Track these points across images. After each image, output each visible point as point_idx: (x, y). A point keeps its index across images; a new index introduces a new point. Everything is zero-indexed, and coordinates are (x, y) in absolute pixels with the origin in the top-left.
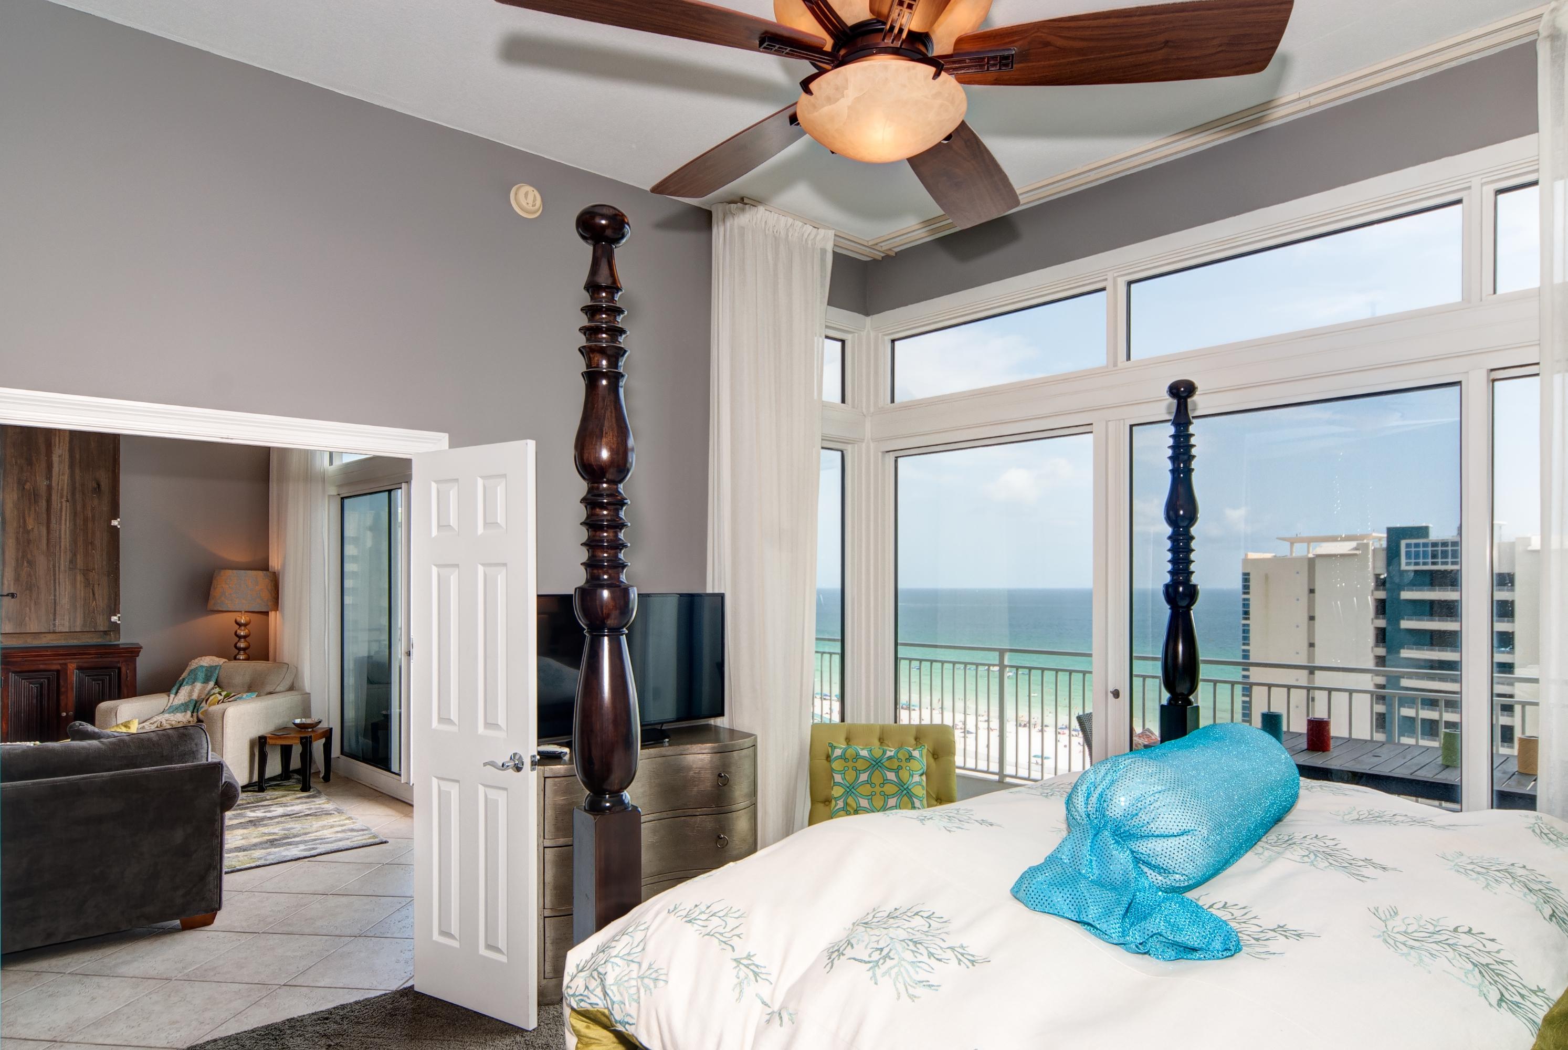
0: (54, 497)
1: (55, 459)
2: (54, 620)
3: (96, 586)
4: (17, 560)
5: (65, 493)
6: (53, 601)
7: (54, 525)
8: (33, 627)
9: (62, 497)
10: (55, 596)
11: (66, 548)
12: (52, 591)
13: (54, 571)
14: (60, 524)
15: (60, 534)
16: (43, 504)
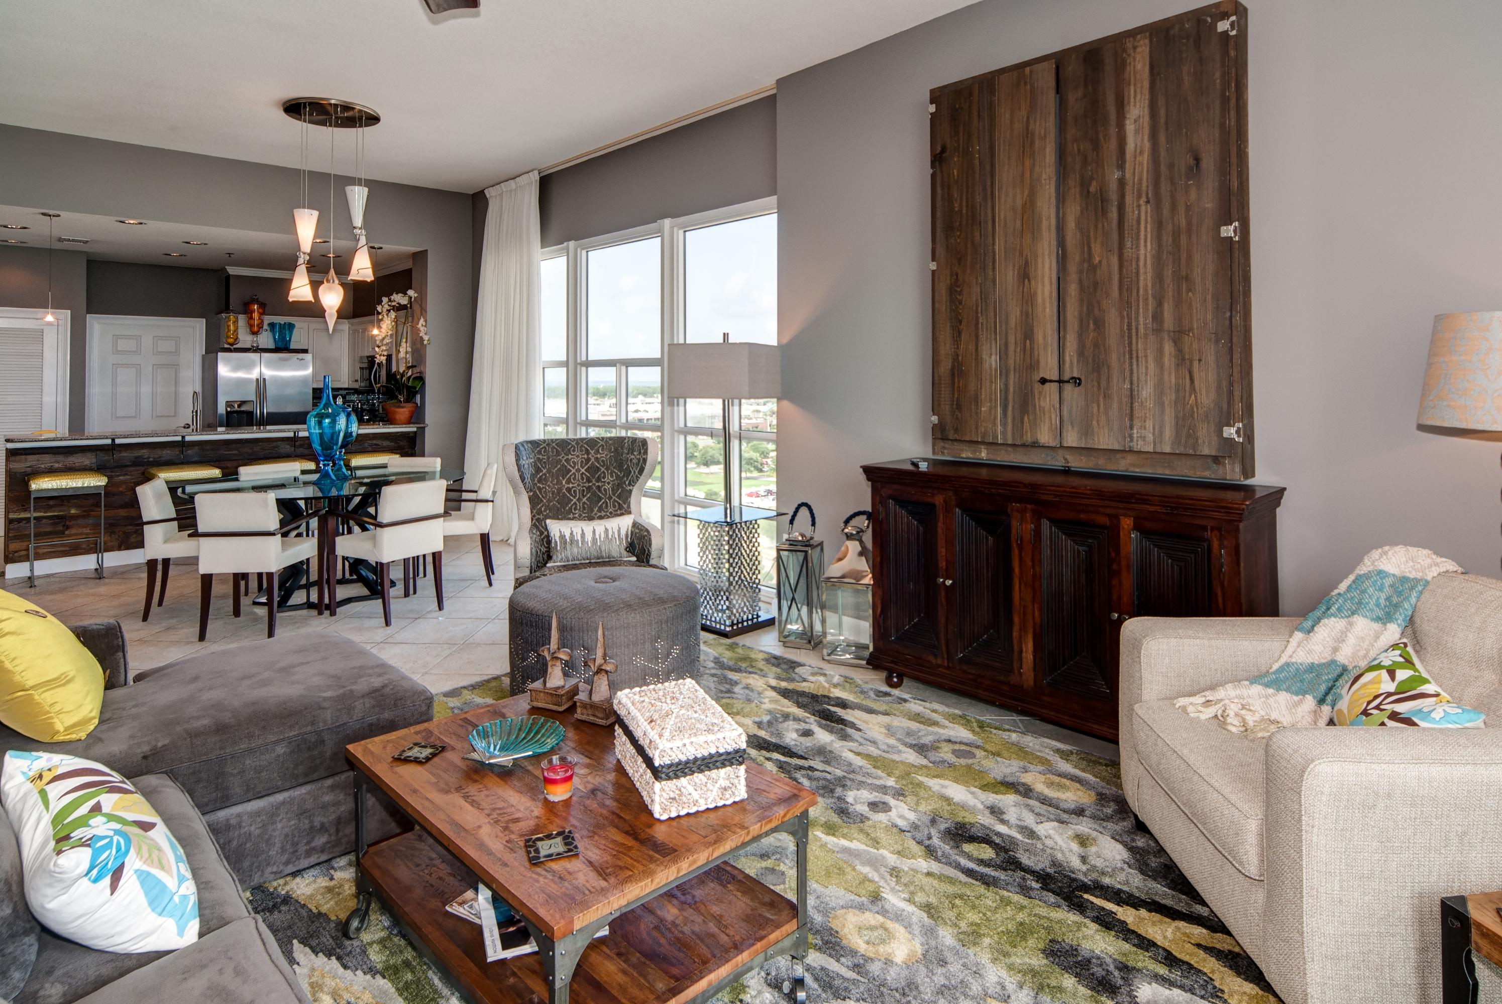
0: (1129, 199)
1: (1130, 127)
2: (1131, 428)
3: (1196, 363)
4: (1081, 320)
5: (1144, 188)
6: (1129, 393)
7: (1128, 252)
8: (1105, 440)
9: (1139, 197)
10: (1131, 383)
11: (1146, 290)
12: (1127, 374)
13: (1130, 337)
14: (1138, 247)
15: (1138, 265)
16: (1114, 214)
